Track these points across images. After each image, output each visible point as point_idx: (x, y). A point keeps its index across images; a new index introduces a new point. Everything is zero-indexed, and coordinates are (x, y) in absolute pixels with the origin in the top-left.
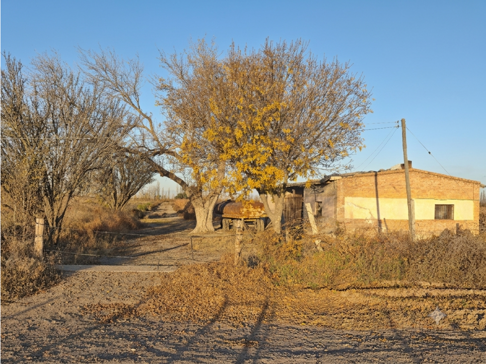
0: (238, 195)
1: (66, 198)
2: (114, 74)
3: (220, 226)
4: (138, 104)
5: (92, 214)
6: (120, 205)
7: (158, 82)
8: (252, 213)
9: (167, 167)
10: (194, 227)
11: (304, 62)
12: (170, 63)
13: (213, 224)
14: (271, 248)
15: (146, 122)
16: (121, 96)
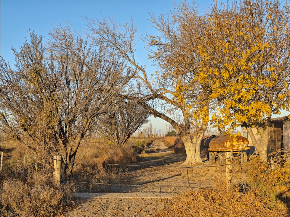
0: (226, 129)
1: (78, 138)
2: (113, 36)
3: (207, 158)
4: (134, 59)
5: (100, 151)
6: (122, 143)
7: (149, 38)
8: (236, 146)
9: (159, 110)
10: (184, 159)
11: (281, 8)
12: (158, 23)
13: (201, 157)
14: (261, 175)
15: (141, 74)
16: (120, 54)
